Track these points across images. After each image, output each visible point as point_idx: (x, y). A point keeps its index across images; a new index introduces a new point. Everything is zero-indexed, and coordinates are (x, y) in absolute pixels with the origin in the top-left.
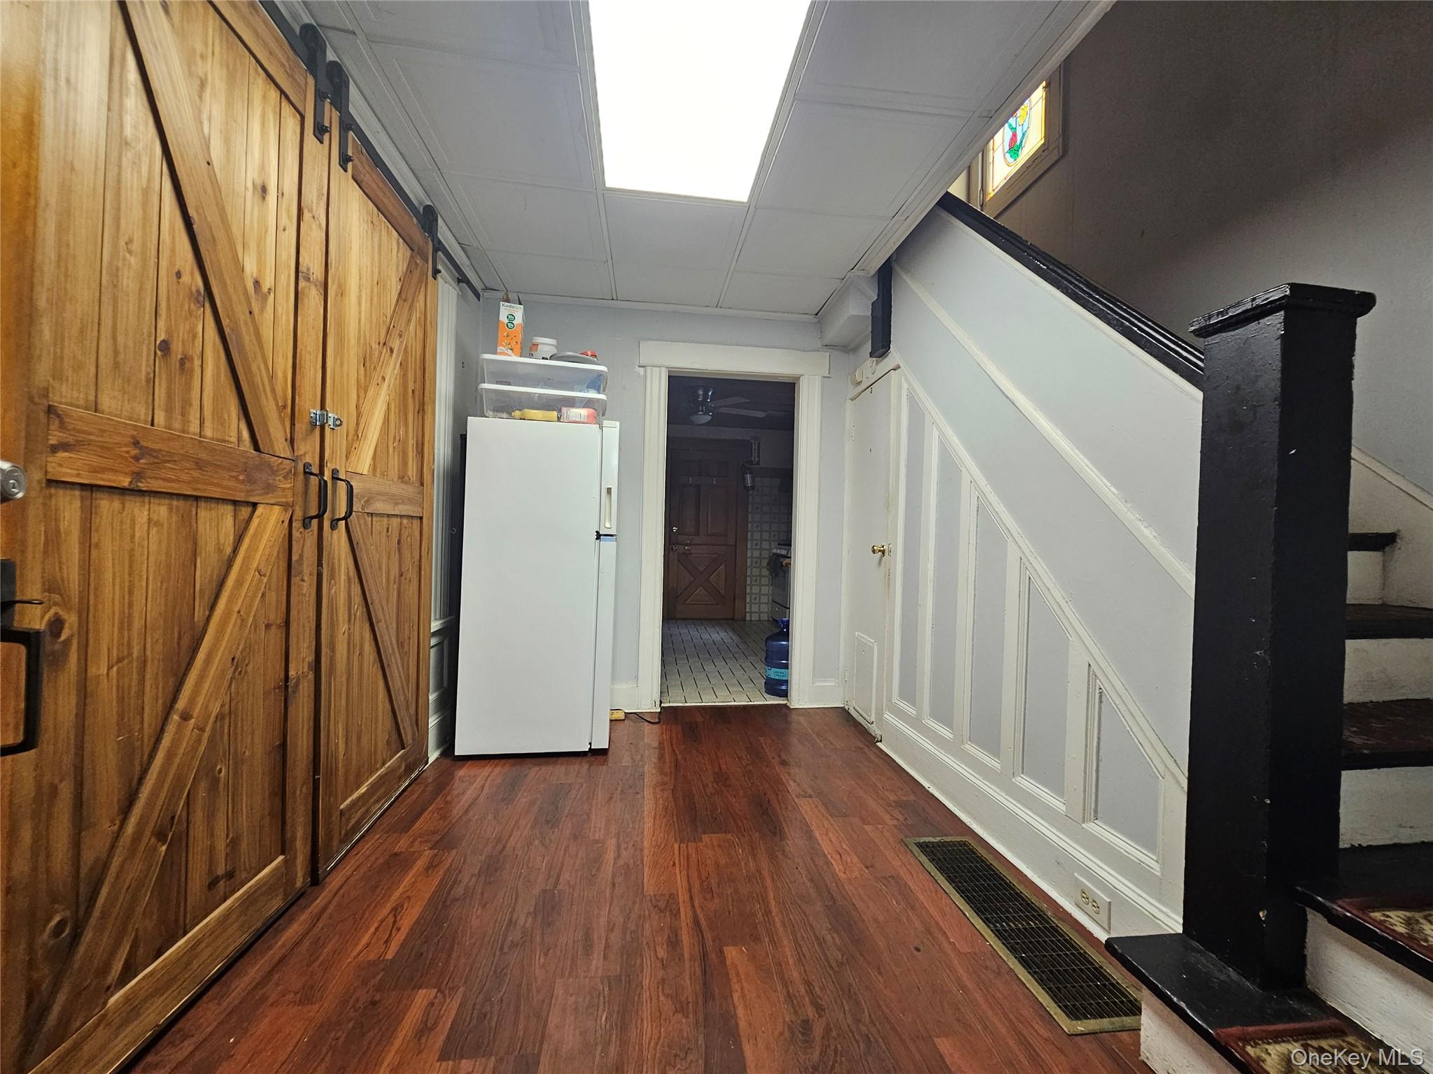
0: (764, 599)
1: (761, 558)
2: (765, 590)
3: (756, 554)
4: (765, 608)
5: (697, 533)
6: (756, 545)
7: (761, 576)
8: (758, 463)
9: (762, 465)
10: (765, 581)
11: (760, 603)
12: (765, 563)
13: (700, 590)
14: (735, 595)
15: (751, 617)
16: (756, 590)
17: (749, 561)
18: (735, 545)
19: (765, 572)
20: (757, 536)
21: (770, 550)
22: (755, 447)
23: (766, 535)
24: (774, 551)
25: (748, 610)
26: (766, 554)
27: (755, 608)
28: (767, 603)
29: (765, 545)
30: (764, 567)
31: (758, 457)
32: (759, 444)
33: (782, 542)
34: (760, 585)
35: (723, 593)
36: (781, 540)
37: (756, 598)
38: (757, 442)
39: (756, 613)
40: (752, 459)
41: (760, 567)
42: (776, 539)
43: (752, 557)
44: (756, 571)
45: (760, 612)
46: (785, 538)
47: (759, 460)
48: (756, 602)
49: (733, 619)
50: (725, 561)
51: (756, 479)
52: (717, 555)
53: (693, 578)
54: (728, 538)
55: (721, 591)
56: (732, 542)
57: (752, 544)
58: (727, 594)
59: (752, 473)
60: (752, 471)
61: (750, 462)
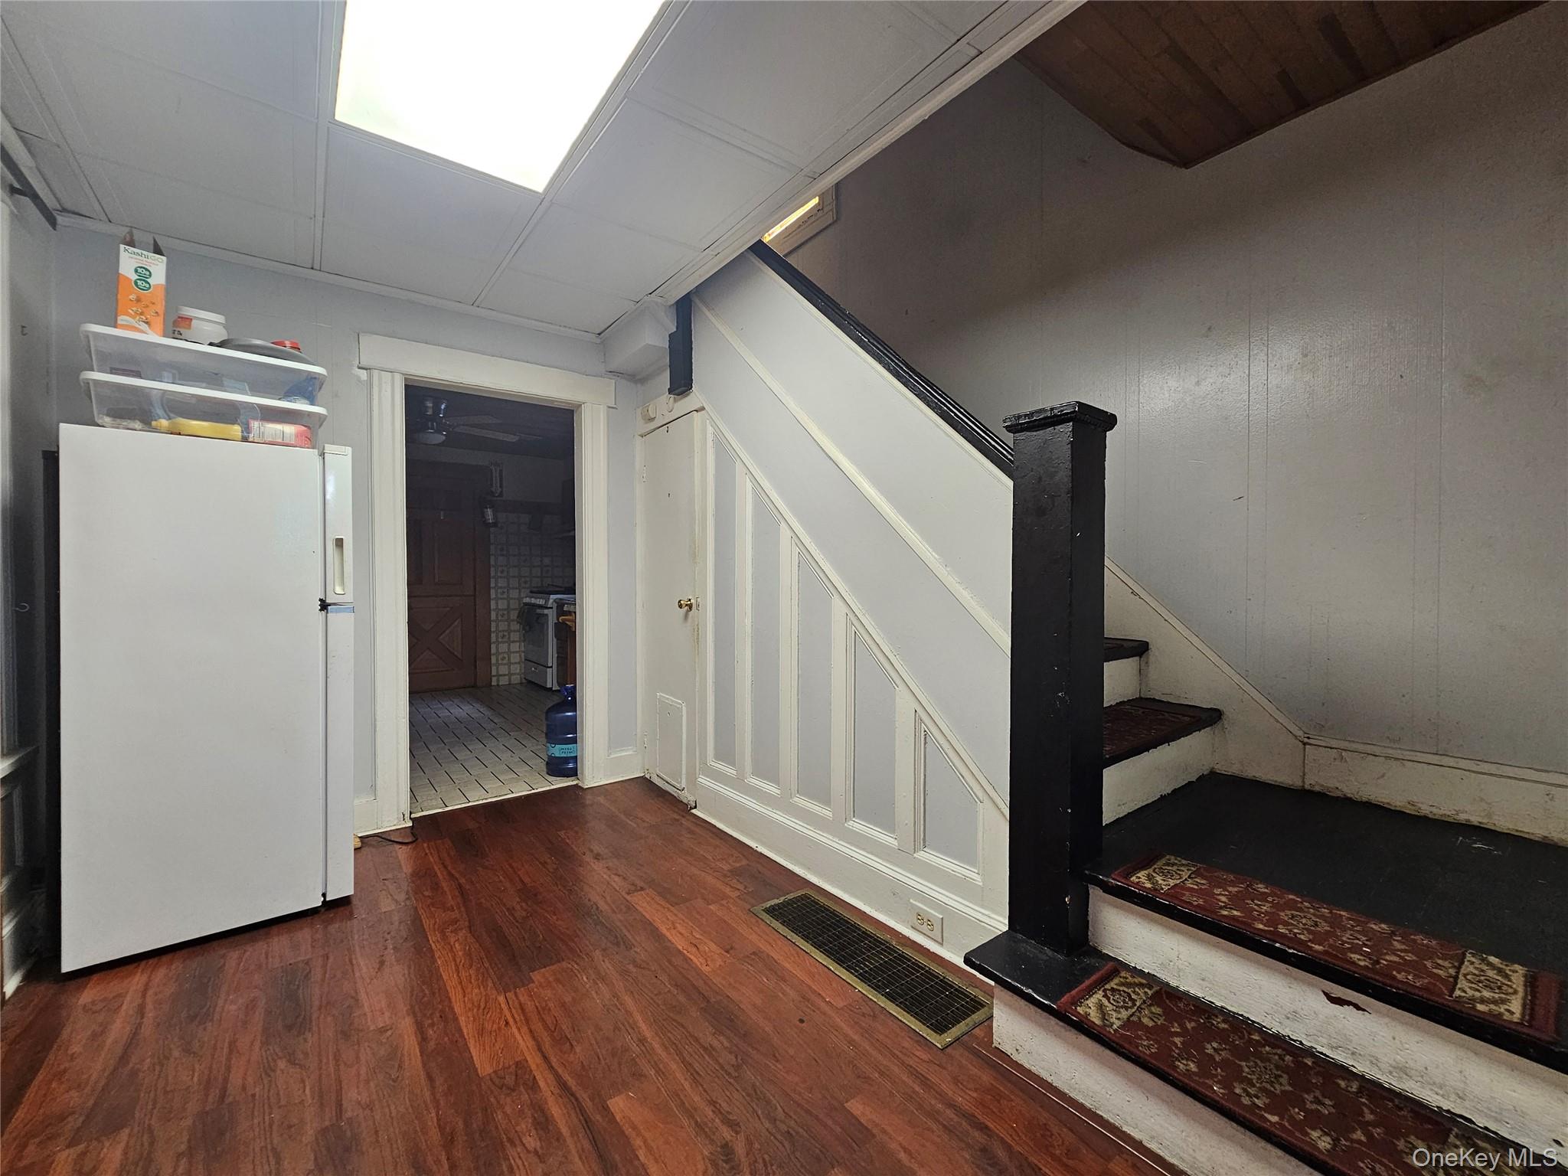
0: (515, 658)
1: (508, 609)
2: (515, 647)
3: (502, 604)
4: (516, 669)
6: (502, 594)
7: (509, 631)
8: (501, 495)
9: (506, 497)
10: (515, 636)
11: (510, 664)
12: (514, 615)
14: (475, 657)
15: (498, 681)
16: (503, 648)
17: (493, 614)
18: (475, 596)
19: (515, 626)
20: (503, 583)
21: (520, 599)
22: (495, 475)
23: (514, 582)
24: (527, 600)
25: (494, 673)
26: (514, 604)
27: (503, 670)
28: (519, 663)
29: (514, 594)
30: (513, 621)
31: (501, 487)
32: (501, 471)
33: (535, 590)
34: (510, 642)
35: (460, 656)
36: (534, 587)
37: (505, 658)
38: (498, 469)
39: (505, 675)
40: (493, 489)
41: (509, 620)
42: (527, 585)
43: (497, 609)
44: (503, 626)
45: (510, 674)
46: (539, 585)
47: (502, 492)
48: (505, 662)
49: (474, 686)
50: (461, 615)
51: (499, 514)
52: (449, 608)
53: (415, 640)
54: (463, 587)
55: (456, 653)
56: (469, 591)
57: (496, 592)
58: (464, 656)
59: (493, 506)
60: (494, 504)
61: (490, 493)
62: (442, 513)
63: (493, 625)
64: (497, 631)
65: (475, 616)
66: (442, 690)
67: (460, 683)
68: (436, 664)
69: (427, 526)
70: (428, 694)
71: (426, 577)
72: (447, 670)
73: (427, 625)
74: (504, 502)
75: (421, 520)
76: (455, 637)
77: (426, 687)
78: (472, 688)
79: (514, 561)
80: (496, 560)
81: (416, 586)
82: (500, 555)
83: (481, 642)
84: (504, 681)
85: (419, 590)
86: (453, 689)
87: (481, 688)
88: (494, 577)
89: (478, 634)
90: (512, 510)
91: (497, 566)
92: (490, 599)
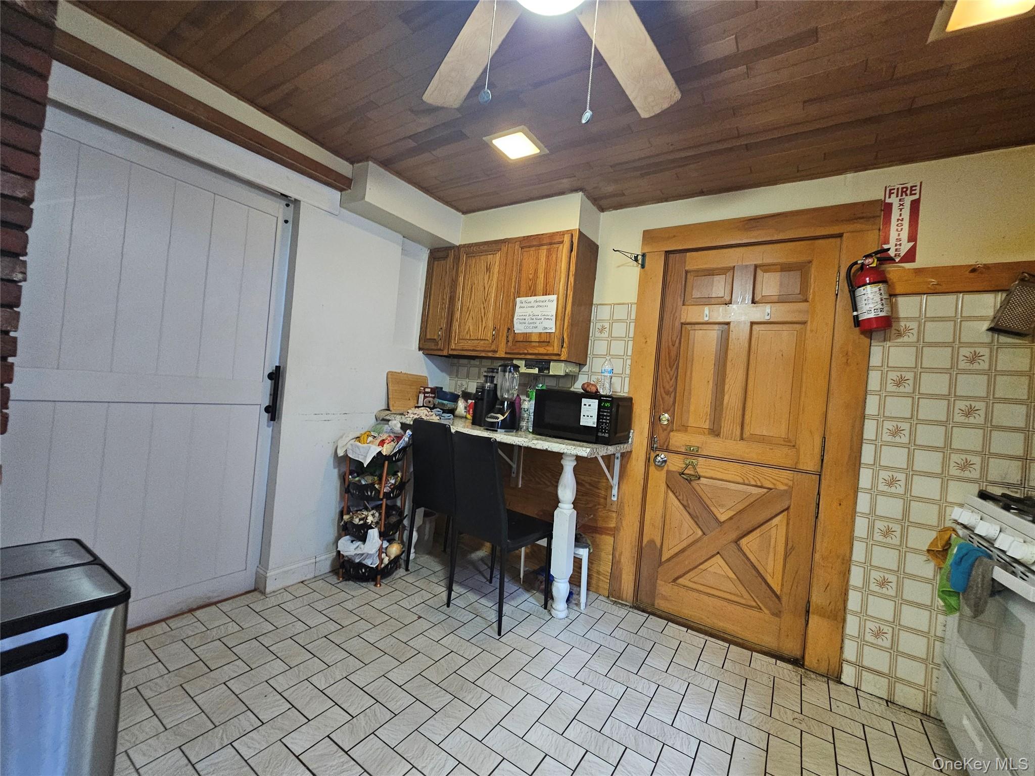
0: (915, 645)
1: (905, 521)
2: (912, 617)
3: (890, 507)
5: (715, 432)
6: (893, 483)
7: (902, 574)
8: (910, 256)
9: (922, 260)
10: (922, 592)
11: (897, 653)
12: (923, 539)
13: (719, 566)
14: (809, 602)
15: (859, 676)
17: (861, 523)
18: (820, 474)
20: (895, 457)
21: (943, 504)
22: (899, 214)
23: (929, 461)
24: (966, 517)
25: (849, 655)
27: (876, 659)
30: (916, 551)
31: (913, 237)
33: (996, 491)
34: (900, 601)
35: (777, 589)
36: (992, 483)
37: (881, 632)
38: (908, 200)
39: (878, 673)
40: (888, 246)
41: (903, 550)
42: (975, 475)
43: (872, 513)
44: (885, 558)
45: (893, 678)
46: (1014, 479)
48: (880, 642)
49: (797, 662)
50: (787, 509)
51: (901, 301)
52: (765, 490)
53: (700, 533)
54: (798, 451)
55: (769, 580)
56: (810, 463)
57: (875, 477)
58: (785, 590)
59: (884, 281)
60: (886, 277)
61: (876, 253)
62: (770, 308)
63: (859, 547)
64: (869, 566)
65: (817, 517)
66: (730, 642)
67: (769, 641)
68: (730, 587)
69: (739, 335)
70: (699, 639)
71: (729, 424)
72: (751, 607)
73: (722, 510)
74: (918, 271)
75: (728, 324)
76: (771, 550)
77: (709, 621)
78: (790, 667)
79: (933, 410)
80: (882, 406)
81: (711, 440)
82: (893, 394)
83: (824, 576)
84: (873, 685)
85: (714, 446)
86: (752, 650)
87: (813, 676)
88: (871, 442)
89: (817, 556)
90: (939, 288)
91: (881, 417)
92: (856, 490)
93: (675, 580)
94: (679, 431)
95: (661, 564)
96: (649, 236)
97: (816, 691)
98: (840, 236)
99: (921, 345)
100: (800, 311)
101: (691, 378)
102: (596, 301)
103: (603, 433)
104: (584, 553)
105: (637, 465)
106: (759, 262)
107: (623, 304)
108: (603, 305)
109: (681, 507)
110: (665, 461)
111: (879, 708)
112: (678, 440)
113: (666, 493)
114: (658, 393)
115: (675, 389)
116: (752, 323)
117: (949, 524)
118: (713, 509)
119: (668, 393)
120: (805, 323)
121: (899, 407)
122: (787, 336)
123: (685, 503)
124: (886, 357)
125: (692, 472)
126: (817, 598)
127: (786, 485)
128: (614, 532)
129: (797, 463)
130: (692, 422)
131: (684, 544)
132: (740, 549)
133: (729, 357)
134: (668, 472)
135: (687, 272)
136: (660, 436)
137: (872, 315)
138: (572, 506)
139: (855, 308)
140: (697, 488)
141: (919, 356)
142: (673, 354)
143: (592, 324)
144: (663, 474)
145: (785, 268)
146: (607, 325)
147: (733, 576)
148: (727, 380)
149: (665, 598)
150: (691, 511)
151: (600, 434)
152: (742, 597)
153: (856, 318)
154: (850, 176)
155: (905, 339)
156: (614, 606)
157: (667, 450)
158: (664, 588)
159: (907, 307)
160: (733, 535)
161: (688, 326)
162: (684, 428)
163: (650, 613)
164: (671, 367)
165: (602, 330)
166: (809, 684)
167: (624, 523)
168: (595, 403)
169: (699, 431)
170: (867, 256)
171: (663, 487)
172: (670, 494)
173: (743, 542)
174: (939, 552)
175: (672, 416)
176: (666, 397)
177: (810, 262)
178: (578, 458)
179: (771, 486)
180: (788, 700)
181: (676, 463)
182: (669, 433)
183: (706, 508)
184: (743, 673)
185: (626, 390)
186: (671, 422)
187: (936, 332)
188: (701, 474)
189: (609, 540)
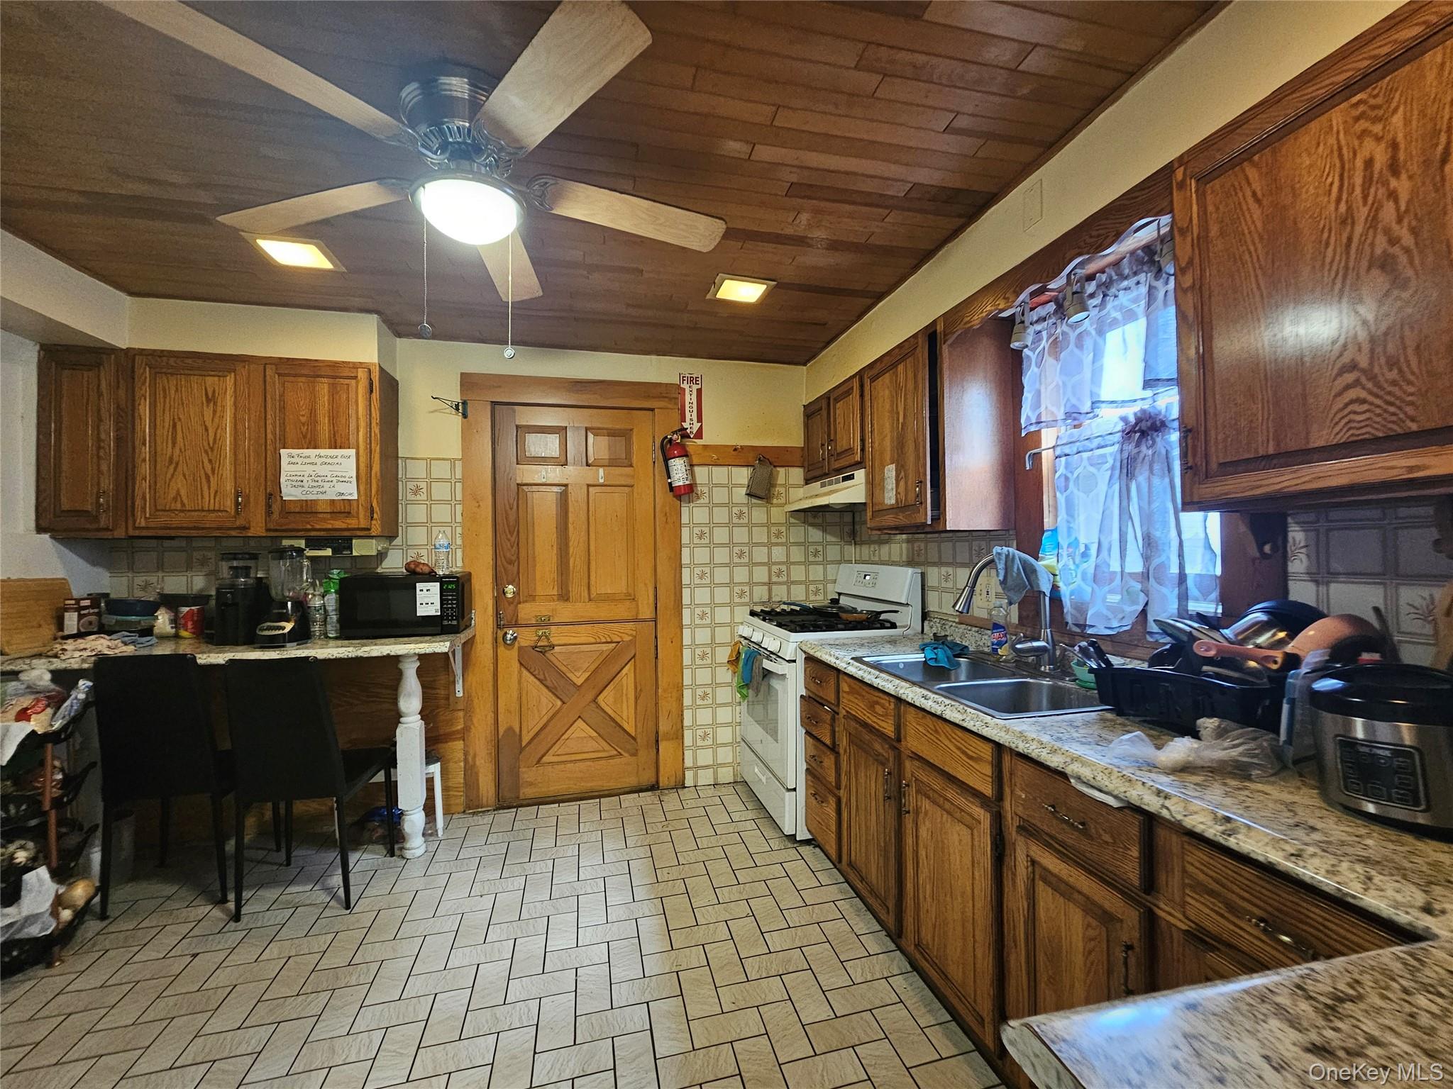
0: (725, 735)
1: (713, 644)
2: (724, 715)
3: (703, 636)
4: (726, 756)
5: (564, 597)
6: (702, 617)
7: (714, 685)
8: (699, 434)
9: (707, 439)
10: (725, 694)
11: (716, 746)
12: (724, 654)
13: (581, 729)
14: (657, 733)
15: (696, 776)
16: (704, 716)
17: (687, 654)
18: (656, 620)
19: (725, 675)
20: (703, 596)
21: (732, 625)
22: (690, 399)
23: (722, 595)
24: (746, 631)
25: (688, 763)
26: (723, 635)
27: (705, 757)
28: (732, 744)
29: (722, 615)
30: (721, 665)
31: (700, 419)
32: (699, 392)
33: (758, 609)
34: (715, 706)
35: (632, 731)
36: (755, 604)
37: (706, 735)
38: (695, 387)
39: (707, 767)
40: (686, 425)
41: (713, 666)
42: (747, 600)
43: (694, 645)
44: (704, 676)
45: (715, 766)
46: (765, 598)
47: (701, 428)
48: (706, 743)
49: (654, 787)
50: (634, 656)
51: (697, 469)
52: (614, 645)
53: (559, 703)
54: (637, 605)
55: (626, 726)
56: (647, 612)
57: (692, 614)
58: (639, 730)
59: (686, 456)
60: (686, 451)
61: (679, 430)
62: (601, 471)
63: (687, 674)
64: (694, 686)
65: (657, 658)
66: (600, 797)
67: (632, 781)
68: (592, 745)
69: (576, 496)
70: (572, 807)
71: (576, 589)
72: (611, 757)
73: (578, 674)
74: (705, 447)
75: (566, 485)
76: (624, 698)
77: (576, 787)
78: (650, 793)
79: (721, 555)
80: (692, 555)
81: (560, 606)
82: (698, 546)
83: (666, 705)
84: (706, 777)
85: (565, 612)
86: (618, 795)
87: (666, 792)
88: (689, 586)
89: (660, 690)
90: (719, 462)
91: (693, 565)
92: (681, 627)
93: (538, 762)
94: (526, 601)
95: (522, 750)
96: (469, 382)
97: (671, 800)
98: (652, 410)
99: (711, 506)
100: (627, 476)
101: (534, 545)
102: (402, 453)
103: (449, 620)
104: (436, 769)
105: (484, 649)
106: (588, 425)
107: (443, 459)
108: (412, 459)
109: (538, 683)
110: (516, 638)
111: (711, 791)
112: (527, 611)
113: (520, 673)
114: (499, 562)
115: (518, 558)
116: (589, 486)
117: (737, 639)
118: (570, 675)
119: (510, 562)
120: (632, 486)
121: (702, 555)
122: (617, 499)
123: (541, 677)
124: (691, 514)
125: (546, 644)
126: (664, 727)
127: (631, 635)
128: (464, 734)
129: (637, 613)
130: (540, 591)
131: (545, 719)
132: (599, 707)
133: (571, 520)
134: (520, 648)
135: (517, 427)
136: (507, 613)
137: (681, 483)
138: (419, 717)
139: (669, 477)
140: (553, 659)
141: (711, 514)
142: (512, 518)
143: (400, 483)
144: (514, 653)
145: (612, 433)
146: (423, 485)
147: (595, 734)
148: (571, 544)
149: (531, 784)
150: (548, 683)
151: (445, 623)
152: (604, 751)
153: (670, 484)
154: (654, 357)
155: (701, 501)
156: (475, 818)
157: (516, 624)
158: (527, 774)
159: (701, 473)
160: (590, 696)
161: (524, 487)
162: (532, 598)
163: (517, 807)
164: (512, 534)
165: (417, 491)
166: (664, 798)
167: (475, 721)
168: (435, 587)
169: (549, 598)
170: (674, 433)
171: (517, 664)
172: (525, 672)
173: (600, 698)
174: (733, 662)
175: (518, 586)
176: (510, 567)
177: (631, 430)
178: (422, 657)
179: (619, 639)
180: (655, 817)
181: (527, 637)
182: (516, 606)
183: (562, 675)
184: (618, 815)
185: (460, 564)
186: (516, 594)
187: (720, 495)
188: (555, 643)
189: (459, 745)
